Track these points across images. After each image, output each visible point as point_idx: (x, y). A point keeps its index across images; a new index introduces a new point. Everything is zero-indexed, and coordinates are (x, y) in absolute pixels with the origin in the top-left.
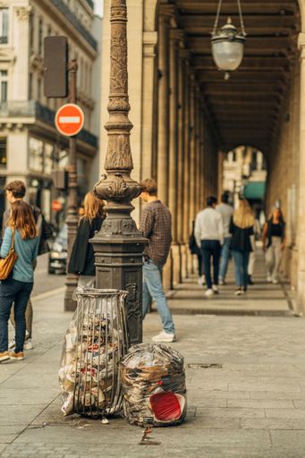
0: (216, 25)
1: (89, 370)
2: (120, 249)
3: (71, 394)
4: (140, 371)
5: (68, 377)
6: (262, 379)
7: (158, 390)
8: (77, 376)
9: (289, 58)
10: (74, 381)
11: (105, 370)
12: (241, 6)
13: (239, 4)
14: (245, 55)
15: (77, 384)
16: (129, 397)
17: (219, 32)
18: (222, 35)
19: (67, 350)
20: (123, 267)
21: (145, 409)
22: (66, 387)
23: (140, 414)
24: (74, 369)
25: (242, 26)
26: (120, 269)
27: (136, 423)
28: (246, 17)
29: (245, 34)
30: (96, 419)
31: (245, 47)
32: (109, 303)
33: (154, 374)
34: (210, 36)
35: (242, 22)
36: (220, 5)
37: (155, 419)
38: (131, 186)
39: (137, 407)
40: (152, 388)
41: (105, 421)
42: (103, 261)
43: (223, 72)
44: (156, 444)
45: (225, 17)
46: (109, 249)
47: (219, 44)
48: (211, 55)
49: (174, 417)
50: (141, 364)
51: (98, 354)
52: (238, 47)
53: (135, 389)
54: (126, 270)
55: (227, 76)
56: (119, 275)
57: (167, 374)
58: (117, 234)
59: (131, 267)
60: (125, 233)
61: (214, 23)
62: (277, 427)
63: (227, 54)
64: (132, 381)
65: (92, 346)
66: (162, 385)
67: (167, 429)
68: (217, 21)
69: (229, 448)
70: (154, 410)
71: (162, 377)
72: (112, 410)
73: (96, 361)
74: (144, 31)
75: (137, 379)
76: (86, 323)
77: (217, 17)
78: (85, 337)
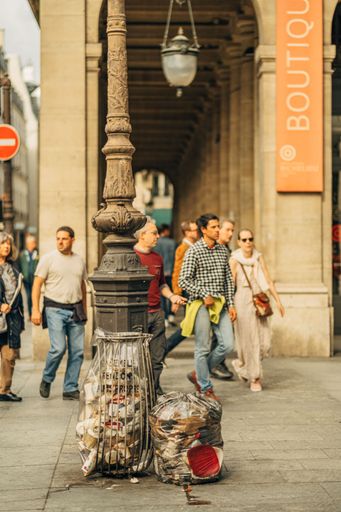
0: (166, 36)
1: (115, 424)
2: (126, 287)
3: (94, 452)
4: (176, 423)
5: (91, 432)
6: (273, 427)
7: (195, 443)
8: (102, 431)
9: (219, 72)
10: (97, 437)
11: (131, 423)
12: (194, 16)
13: (191, 13)
14: (198, 69)
15: (101, 440)
16: (162, 452)
17: (170, 44)
18: (174, 47)
19: (87, 402)
20: (128, 307)
21: (182, 465)
22: (89, 444)
23: (175, 471)
24: (97, 424)
25: (195, 37)
26: (126, 309)
27: (170, 481)
28: (200, 27)
29: (198, 46)
30: (122, 478)
31: (198, 60)
32: (129, 348)
33: (191, 426)
34: (160, 48)
35: (194, 33)
36: (170, 13)
37: (193, 476)
38: (136, 217)
39: (172, 463)
40: (189, 441)
41: (135, 480)
42: (106, 302)
43: (175, 89)
44: (207, 503)
45: (175, 27)
46: (114, 287)
47: (171, 57)
48: (161, 69)
49: (213, 473)
50: (177, 415)
51: (123, 405)
52: (191, 61)
53: (170, 443)
54: (133, 310)
55: (179, 93)
56: (125, 316)
57: (204, 425)
58: (122, 270)
59: (137, 307)
60: (130, 269)
61: (163, 34)
62: (324, 479)
63: (179, 68)
64: (166, 435)
65: (117, 396)
66: (199, 438)
67: (207, 487)
68: (167, 32)
69: (289, 505)
70: (192, 465)
71: (200, 429)
72: (140, 468)
73: (123, 413)
74: (86, 42)
75: (173, 432)
76: (109, 371)
77: (168, 27)
78: (108, 386)
